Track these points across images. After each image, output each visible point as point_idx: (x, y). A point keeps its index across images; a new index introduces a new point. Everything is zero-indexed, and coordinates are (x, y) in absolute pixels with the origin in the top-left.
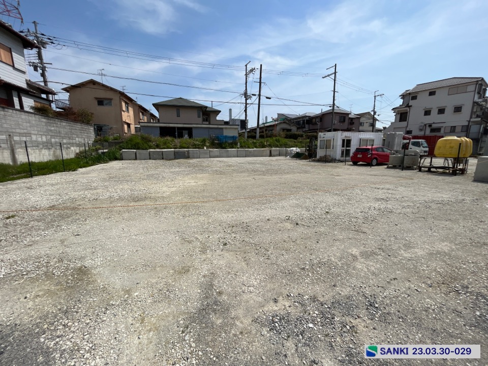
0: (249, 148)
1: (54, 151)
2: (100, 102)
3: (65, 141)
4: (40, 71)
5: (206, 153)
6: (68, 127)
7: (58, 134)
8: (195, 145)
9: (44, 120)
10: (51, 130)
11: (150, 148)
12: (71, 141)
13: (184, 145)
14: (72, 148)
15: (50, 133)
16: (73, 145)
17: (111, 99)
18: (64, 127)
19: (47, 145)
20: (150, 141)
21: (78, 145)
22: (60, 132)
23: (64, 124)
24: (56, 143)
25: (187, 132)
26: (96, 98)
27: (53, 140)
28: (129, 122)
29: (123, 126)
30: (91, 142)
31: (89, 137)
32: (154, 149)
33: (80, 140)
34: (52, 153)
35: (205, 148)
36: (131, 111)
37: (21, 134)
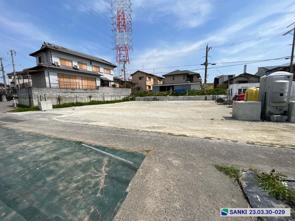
0: (193, 95)
4: (124, 71)
5: (166, 98)
7: (117, 92)
8: (164, 94)
10: (115, 91)
11: (146, 96)
12: (122, 94)
14: (122, 97)
17: (143, 77)
18: (119, 90)
19: (113, 96)
21: (124, 95)
24: (116, 95)
25: (172, 88)
26: (139, 77)
28: (150, 85)
29: (146, 87)
31: (128, 93)
35: (168, 96)
36: (152, 80)
37: (106, 93)
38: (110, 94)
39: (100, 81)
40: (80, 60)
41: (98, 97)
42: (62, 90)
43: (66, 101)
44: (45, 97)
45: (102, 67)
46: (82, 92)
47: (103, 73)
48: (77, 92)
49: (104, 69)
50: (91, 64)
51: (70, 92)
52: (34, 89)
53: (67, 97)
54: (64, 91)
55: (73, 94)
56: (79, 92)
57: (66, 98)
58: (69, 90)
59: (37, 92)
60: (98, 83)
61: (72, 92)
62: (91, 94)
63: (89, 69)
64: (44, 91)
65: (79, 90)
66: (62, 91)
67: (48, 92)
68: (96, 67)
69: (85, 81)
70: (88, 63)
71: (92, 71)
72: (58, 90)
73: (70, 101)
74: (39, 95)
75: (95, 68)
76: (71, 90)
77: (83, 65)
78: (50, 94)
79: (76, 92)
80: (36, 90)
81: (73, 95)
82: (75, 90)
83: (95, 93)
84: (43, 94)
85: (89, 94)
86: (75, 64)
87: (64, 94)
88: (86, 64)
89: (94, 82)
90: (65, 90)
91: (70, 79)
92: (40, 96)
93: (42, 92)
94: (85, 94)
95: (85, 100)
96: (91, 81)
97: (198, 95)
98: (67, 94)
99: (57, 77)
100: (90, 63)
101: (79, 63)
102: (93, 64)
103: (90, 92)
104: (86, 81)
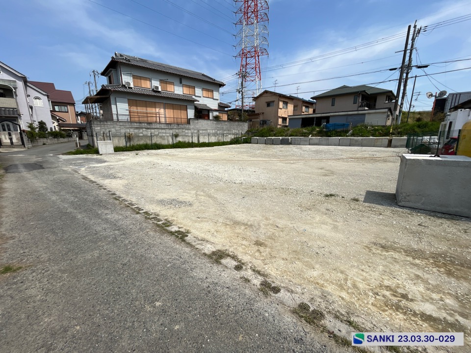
3: (225, 132)
5: (306, 141)
8: (303, 133)
10: (218, 127)
11: (270, 136)
12: (229, 132)
14: (229, 136)
15: (218, 129)
16: (230, 134)
17: (273, 102)
18: (226, 125)
22: (223, 128)
24: (220, 133)
26: (267, 102)
27: (218, 132)
28: (286, 116)
29: (278, 120)
31: (242, 130)
32: (272, 137)
33: (236, 131)
34: (217, 138)
35: (310, 136)
36: (291, 107)
37: (203, 130)
38: (209, 131)
39: (194, 111)
40: (164, 78)
41: (189, 136)
42: (133, 124)
43: (138, 140)
44: (110, 134)
45: (199, 87)
46: (163, 127)
47: (200, 97)
48: (156, 127)
49: (203, 89)
50: (181, 83)
51: (145, 128)
52: (95, 123)
53: (141, 135)
54: (136, 126)
55: (149, 130)
56: (158, 127)
57: (139, 136)
58: (143, 124)
59: (99, 128)
60: (191, 113)
61: (148, 128)
62: (177, 131)
63: (178, 90)
64: (108, 126)
65: (158, 125)
66: (133, 126)
67: (114, 127)
68: (189, 87)
69: (169, 110)
70: (177, 81)
71: (182, 94)
72: (128, 125)
73: (145, 141)
74: (102, 132)
75: (188, 89)
76: (146, 125)
77: (168, 85)
78: (116, 131)
79: (154, 127)
80: (97, 124)
81: (148, 133)
82: (153, 125)
83: (184, 130)
84: (107, 131)
85: (174, 130)
86: (156, 83)
87: (136, 131)
88: (172, 83)
89: (183, 112)
90: (138, 124)
91: (146, 107)
92: (104, 133)
94: (168, 131)
95: (168, 141)
96: (179, 111)
97: (373, 135)
98: (141, 131)
99: (127, 104)
100: (179, 82)
101: (161, 81)
102: (184, 82)
103: (176, 129)
104: (172, 111)
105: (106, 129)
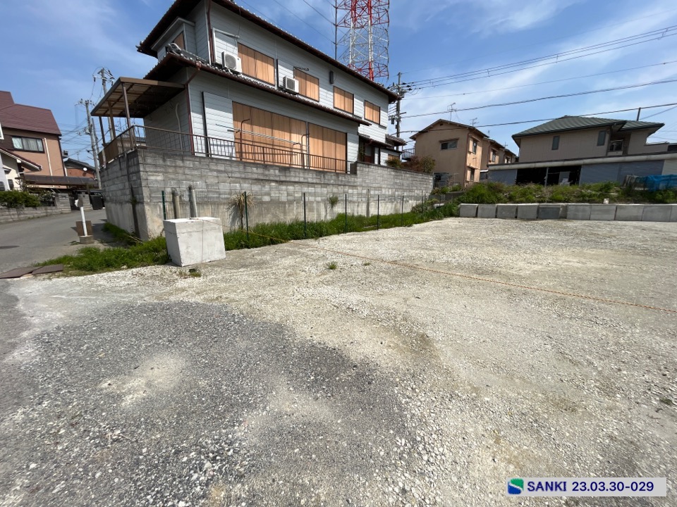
1: (396, 205)
2: (444, 145)
4: (396, 123)
6: (411, 179)
7: (401, 187)
8: (584, 196)
9: (393, 173)
11: (499, 201)
12: (411, 194)
13: (560, 196)
14: (410, 201)
15: (396, 187)
16: (411, 197)
17: (457, 140)
19: (392, 199)
20: (500, 191)
21: (416, 198)
22: (403, 185)
23: (408, 175)
24: (398, 195)
25: (568, 173)
26: (441, 142)
28: (474, 167)
29: (465, 173)
30: (428, 194)
31: (427, 189)
32: (505, 203)
33: (418, 192)
34: (394, 206)
35: (606, 201)
36: (479, 151)
37: (375, 189)
39: (357, 146)
41: (354, 202)
42: (249, 169)
43: (260, 214)
44: (190, 196)
45: (360, 97)
46: (310, 180)
48: (297, 180)
50: (331, 82)
51: (276, 181)
52: (149, 161)
53: (266, 199)
54: (255, 176)
55: (284, 187)
56: (302, 180)
57: (261, 203)
58: (272, 171)
59: (160, 178)
61: (281, 182)
62: (335, 190)
64: (187, 171)
65: (301, 175)
66: (250, 176)
67: (201, 177)
68: (344, 93)
69: (316, 140)
70: (323, 76)
71: (332, 108)
72: (237, 171)
73: (275, 216)
74: (168, 190)
76: (277, 171)
77: (308, 83)
78: (207, 185)
79: (293, 179)
80: (156, 166)
81: (282, 193)
82: (292, 174)
83: (346, 189)
84: (184, 187)
85: (330, 189)
86: (286, 73)
87: (256, 188)
89: (341, 148)
90: (260, 171)
91: (272, 128)
92: (174, 194)
93: (180, 177)
94: (319, 189)
95: (319, 215)
98: (267, 188)
99: (231, 115)
101: (298, 72)
102: (338, 82)
103: (333, 184)
104: (320, 141)
105: (179, 182)
